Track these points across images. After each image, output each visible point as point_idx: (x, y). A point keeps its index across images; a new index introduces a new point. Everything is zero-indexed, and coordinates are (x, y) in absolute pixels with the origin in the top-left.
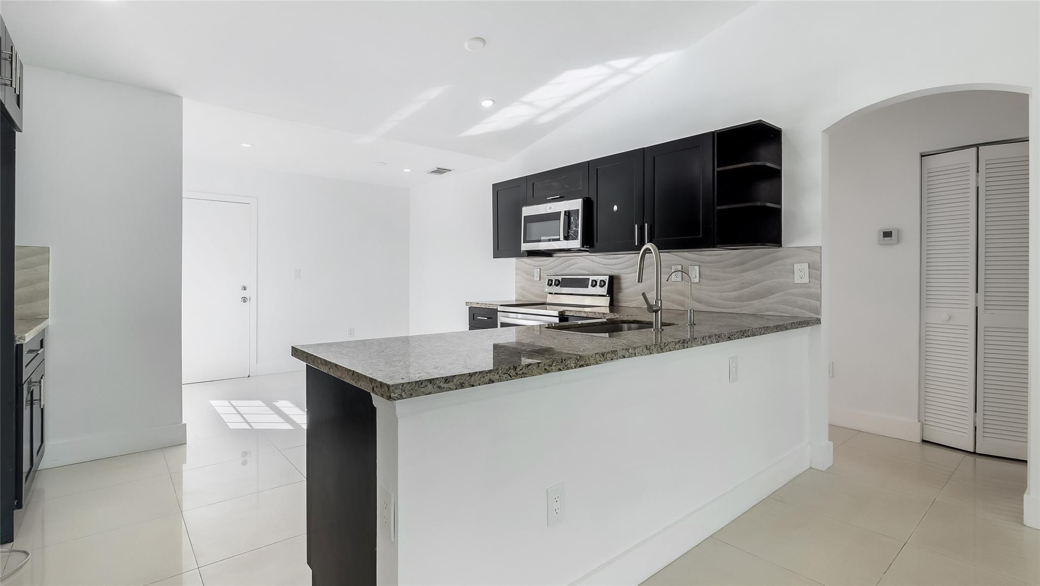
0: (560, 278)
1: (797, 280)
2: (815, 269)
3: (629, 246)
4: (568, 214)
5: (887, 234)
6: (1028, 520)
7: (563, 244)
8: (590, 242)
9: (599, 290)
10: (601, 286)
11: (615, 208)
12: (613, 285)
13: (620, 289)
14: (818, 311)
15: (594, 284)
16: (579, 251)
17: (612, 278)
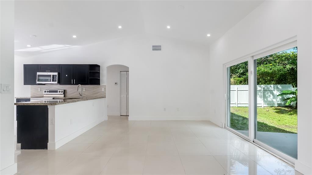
0: (48, 90)
1: (102, 91)
2: (105, 89)
3: (70, 83)
4: (53, 76)
5: (116, 83)
6: (129, 120)
7: (52, 82)
8: (59, 82)
9: (61, 93)
10: (62, 92)
11: (67, 76)
12: (65, 92)
13: (66, 93)
14: (105, 95)
15: (60, 92)
16: (56, 84)
17: (64, 90)
